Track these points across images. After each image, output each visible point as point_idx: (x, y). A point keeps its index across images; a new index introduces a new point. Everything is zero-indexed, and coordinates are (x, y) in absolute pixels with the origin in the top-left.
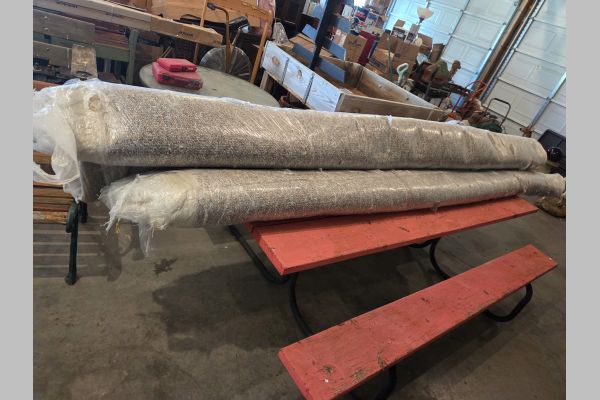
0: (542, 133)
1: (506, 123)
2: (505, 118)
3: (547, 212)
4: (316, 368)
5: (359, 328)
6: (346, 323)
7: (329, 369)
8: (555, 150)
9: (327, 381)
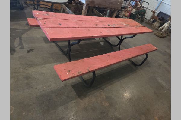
0: (158, 13)
1: (147, 10)
2: (147, 8)
3: (158, 36)
4: (65, 71)
5: (83, 62)
6: (79, 60)
7: (69, 71)
8: (162, 17)
9: (68, 74)
